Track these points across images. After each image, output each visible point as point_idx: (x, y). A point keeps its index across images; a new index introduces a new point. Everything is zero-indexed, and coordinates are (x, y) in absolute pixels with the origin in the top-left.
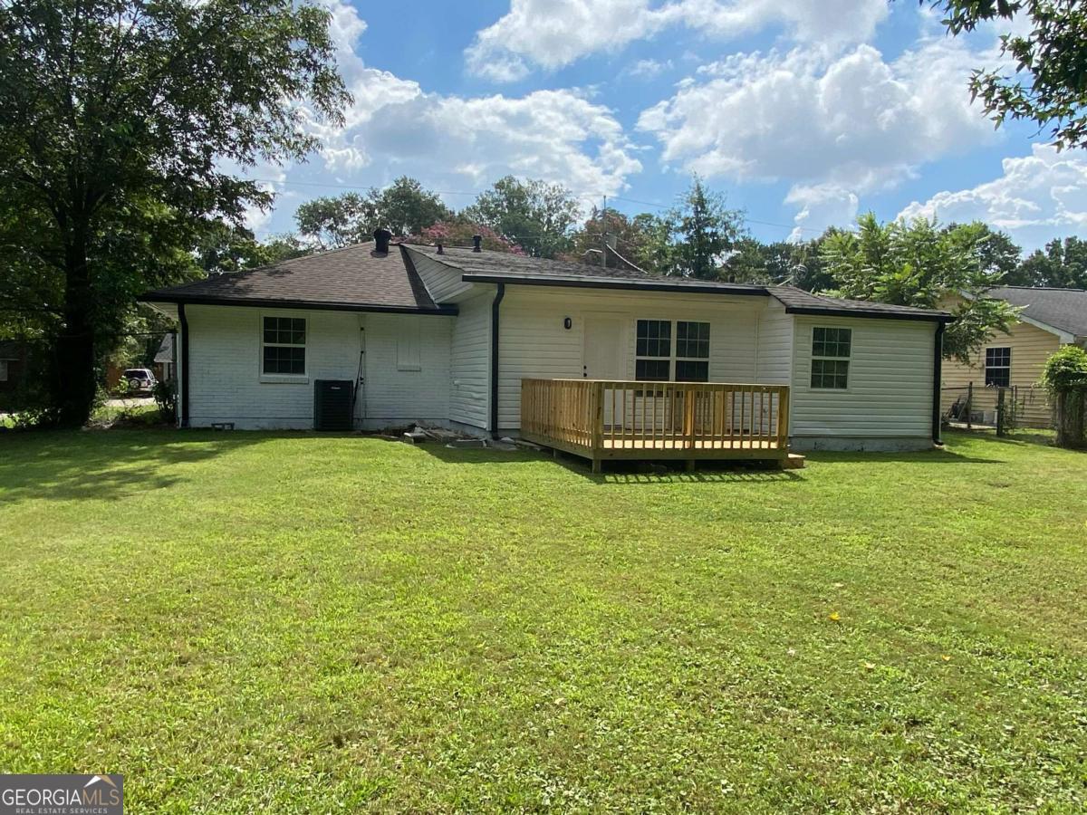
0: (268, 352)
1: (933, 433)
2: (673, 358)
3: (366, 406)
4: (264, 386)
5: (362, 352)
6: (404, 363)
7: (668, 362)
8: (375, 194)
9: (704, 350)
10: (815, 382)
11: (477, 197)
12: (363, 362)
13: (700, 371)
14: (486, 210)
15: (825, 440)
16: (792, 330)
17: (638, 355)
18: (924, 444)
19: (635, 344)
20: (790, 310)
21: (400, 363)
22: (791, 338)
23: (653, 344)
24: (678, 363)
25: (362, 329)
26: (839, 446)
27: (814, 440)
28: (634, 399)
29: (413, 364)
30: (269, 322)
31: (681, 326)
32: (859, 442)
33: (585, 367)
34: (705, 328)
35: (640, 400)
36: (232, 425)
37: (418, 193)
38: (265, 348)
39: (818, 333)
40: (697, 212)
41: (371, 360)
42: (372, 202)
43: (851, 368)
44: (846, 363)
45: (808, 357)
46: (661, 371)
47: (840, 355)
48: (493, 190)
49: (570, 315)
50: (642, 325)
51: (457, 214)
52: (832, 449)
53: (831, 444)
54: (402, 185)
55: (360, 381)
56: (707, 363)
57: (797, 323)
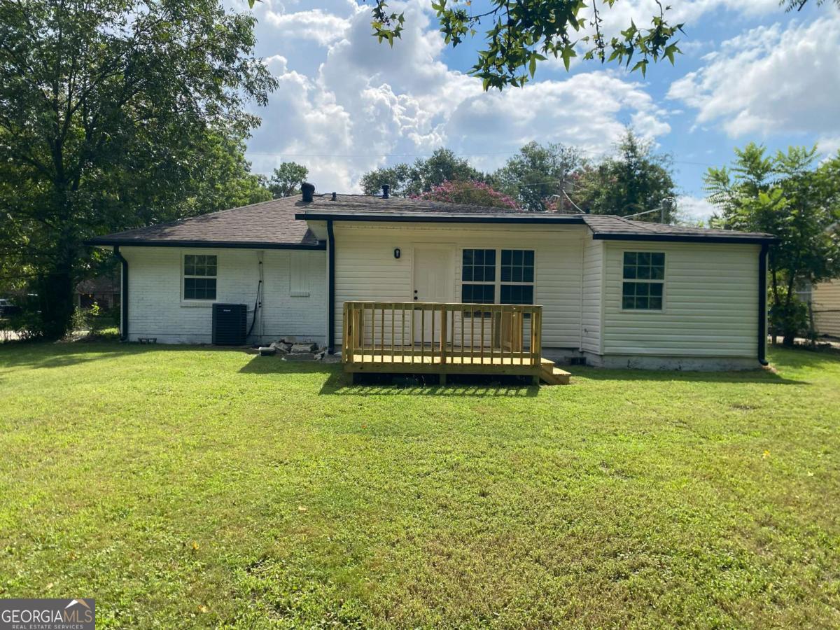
0: (188, 283)
1: (759, 353)
2: (498, 283)
3: (264, 325)
4: (184, 310)
5: (260, 282)
6: (296, 290)
7: (493, 286)
8: (419, 163)
9: (529, 275)
10: (627, 304)
11: (508, 161)
12: (260, 290)
13: (526, 295)
14: (515, 171)
15: (639, 358)
16: (601, 255)
17: (463, 280)
18: (748, 364)
19: (460, 271)
20: (597, 236)
21: (292, 291)
22: (600, 263)
23: (478, 270)
24: (502, 287)
25: (261, 263)
26: (655, 364)
27: (628, 358)
28: (463, 320)
29: (302, 291)
30: (188, 258)
31: (506, 254)
32: (676, 361)
33: (416, 292)
34: (530, 255)
35: (468, 321)
36: (155, 340)
37: (451, 159)
38: (186, 279)
39: (628, 258)
40: (628, 157)
41: (268, 287)
42: (417, 169)
43: (665, 290)
44: (661, 285)
45: (619, 280)
46: (487, 294)
47: (654, 277)
48: (520, 153)
49: (399, 246)
50: (467, 255)
51: (485, 176)
52: (646, 367)
53: (645, 363)
54: (439, 154)
55: (258, 305)
56: (532, 287)
57: (607, 248)
